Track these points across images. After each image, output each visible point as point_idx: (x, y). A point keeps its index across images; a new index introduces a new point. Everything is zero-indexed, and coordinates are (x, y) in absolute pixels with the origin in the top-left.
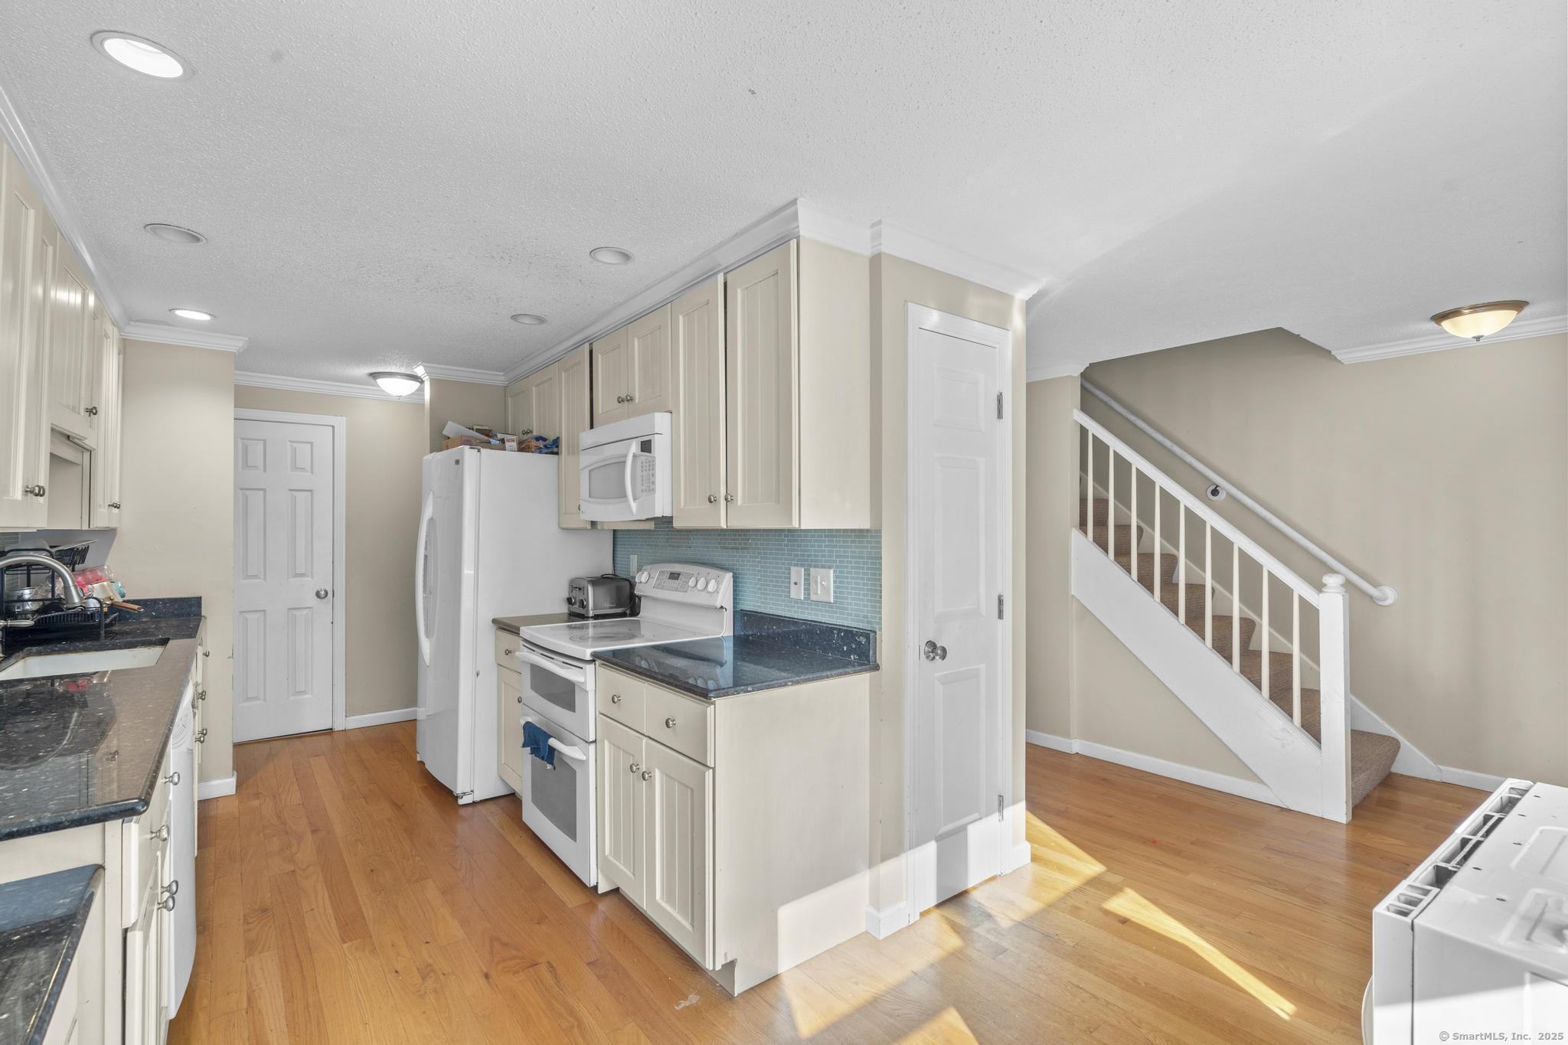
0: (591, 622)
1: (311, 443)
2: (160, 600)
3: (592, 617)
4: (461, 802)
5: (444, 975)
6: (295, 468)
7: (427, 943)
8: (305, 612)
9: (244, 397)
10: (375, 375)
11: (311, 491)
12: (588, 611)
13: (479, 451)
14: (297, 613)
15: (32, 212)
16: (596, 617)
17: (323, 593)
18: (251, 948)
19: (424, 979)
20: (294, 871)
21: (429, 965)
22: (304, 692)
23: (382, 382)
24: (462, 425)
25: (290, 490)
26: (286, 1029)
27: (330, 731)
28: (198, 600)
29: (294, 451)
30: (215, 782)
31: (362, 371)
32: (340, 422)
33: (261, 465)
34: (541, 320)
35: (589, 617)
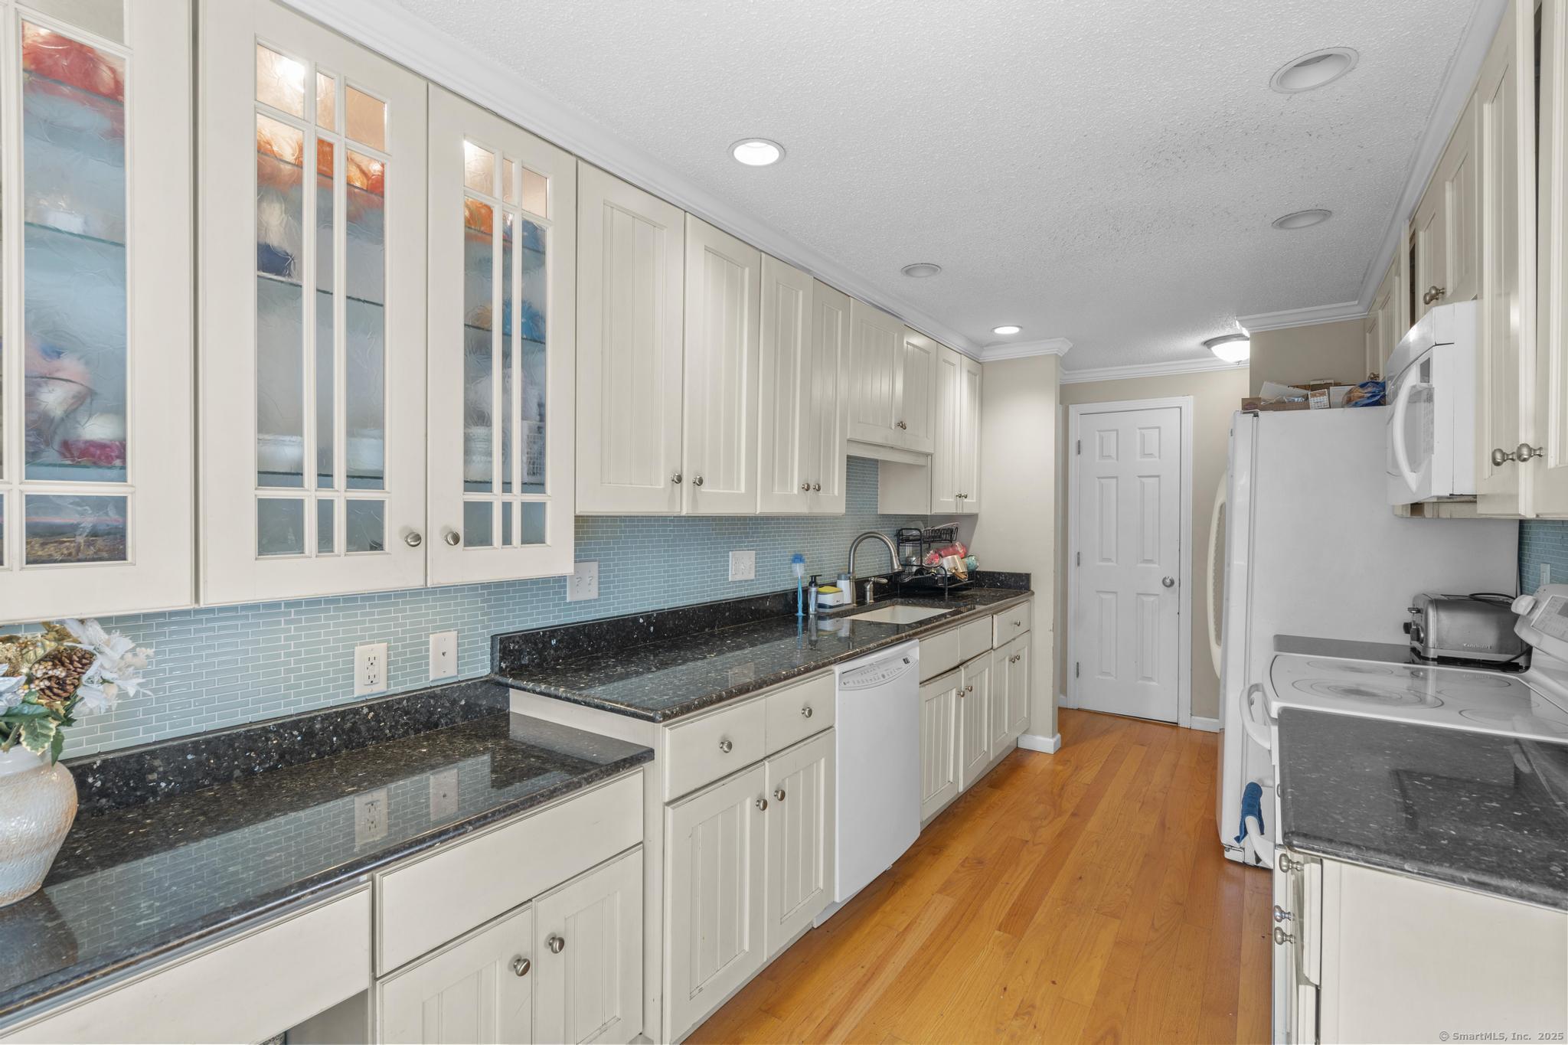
0: (1432, 668)
1: (1159, 428)
3: (1433, 659)
4: (1228, 855)
5: (1035, 1027)
6: (1145, 455)
7: (1054, 982)
8: (1152, 599)
10: (1209, 344)
11: (1158, 476)
12: (1426, 647)
13: (1256, 415)
14: (1145, 598)
16: (1442, 661)
17: (1168, 581)
18: (943, 890)
19: (1017, 1015)
20: (1027, 841)
21: (1033, 1006)
22: (1150, 679)
23: (1217, 349)
25: (1139, 477)
27: (1174, 725)
28: (1028, 576)
29: (1143, 436)
31: (1192, 342)
32: (1188, 403)
33: (1115, 456)
34: (1325, 214)
35: (1427, 659)
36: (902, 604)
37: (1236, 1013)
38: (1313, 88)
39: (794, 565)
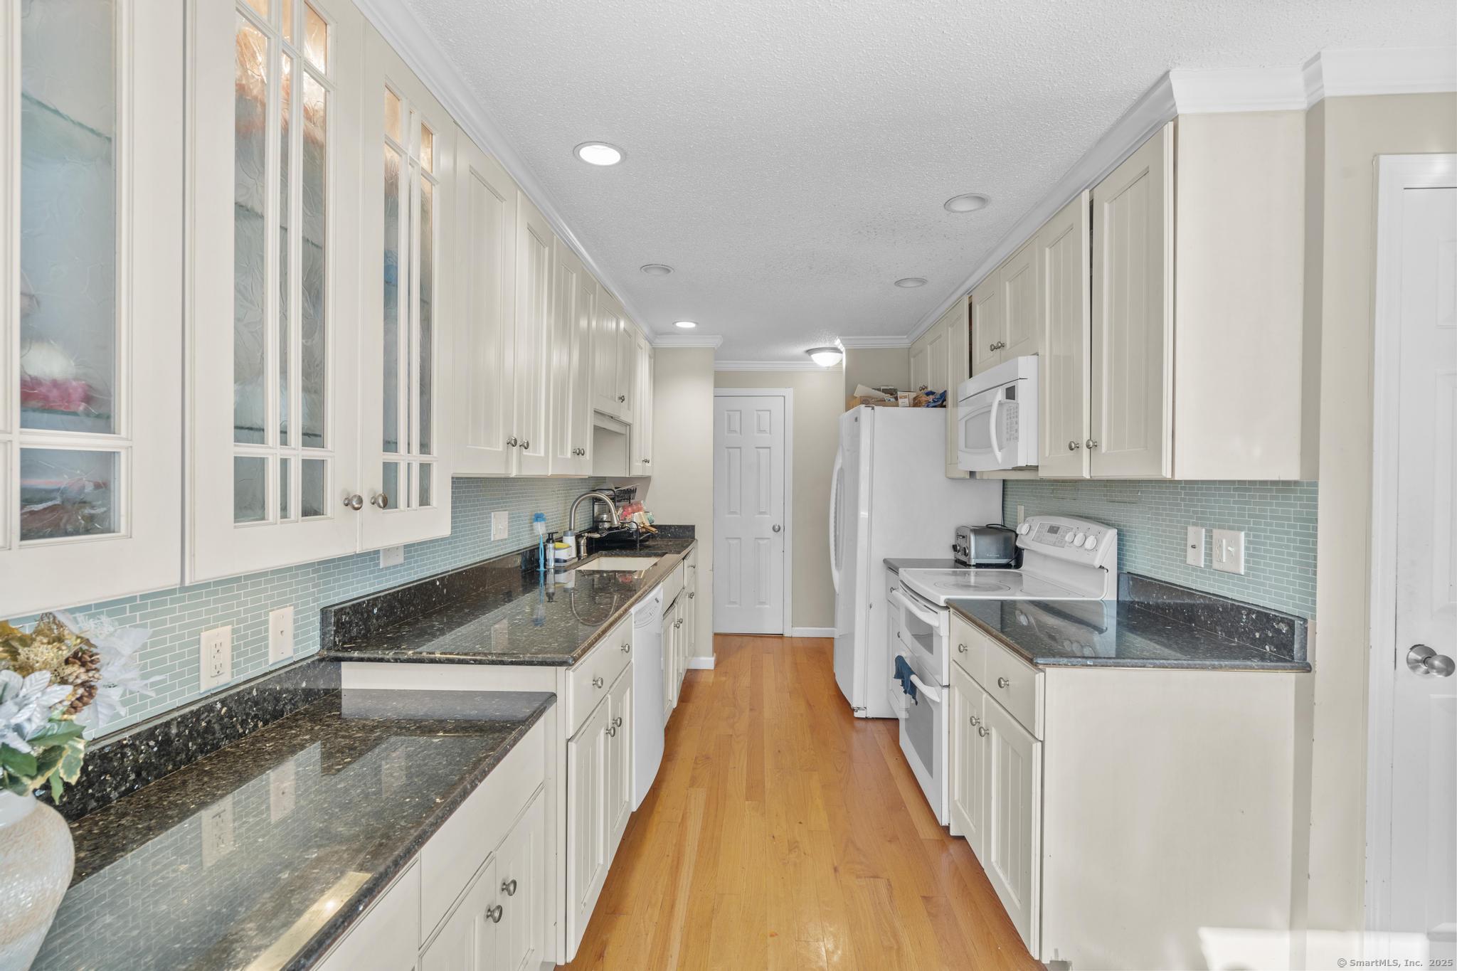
0: (973, 570)
1: (770, 411)
2: (673, 526)
3: (974, 566)
4: (856, 715)
5: (805, 854)
6: (760, 431)
7: (800, 823)
8: (765, 541)
9: (721, 380)
10: (809, 352)
11: (770, 448)
12: (970, 559)
13: (873, 409)
14: (761, 542)
15: (574, 275)
16: (978, 566)
17: (777, 527)
18: (693, 782)
19: (790, 851)
20: (731, 735)
21: (797, 842)
22: (763, 603)
23: (816, 357)
24: (868, 386)
25: (757, 448)
26: (696, 849)
27: (781, 636)
28: (693, 527)
29: (759, 417)
30: (702, 658)
31: (800, 350)
32: (789, 392)
33: (738, 430)
34: (922, 281)
35: (970, 565)
36: (606, 556)
37: (905, 807)
38: (962, 212)
39: (535, 524)
